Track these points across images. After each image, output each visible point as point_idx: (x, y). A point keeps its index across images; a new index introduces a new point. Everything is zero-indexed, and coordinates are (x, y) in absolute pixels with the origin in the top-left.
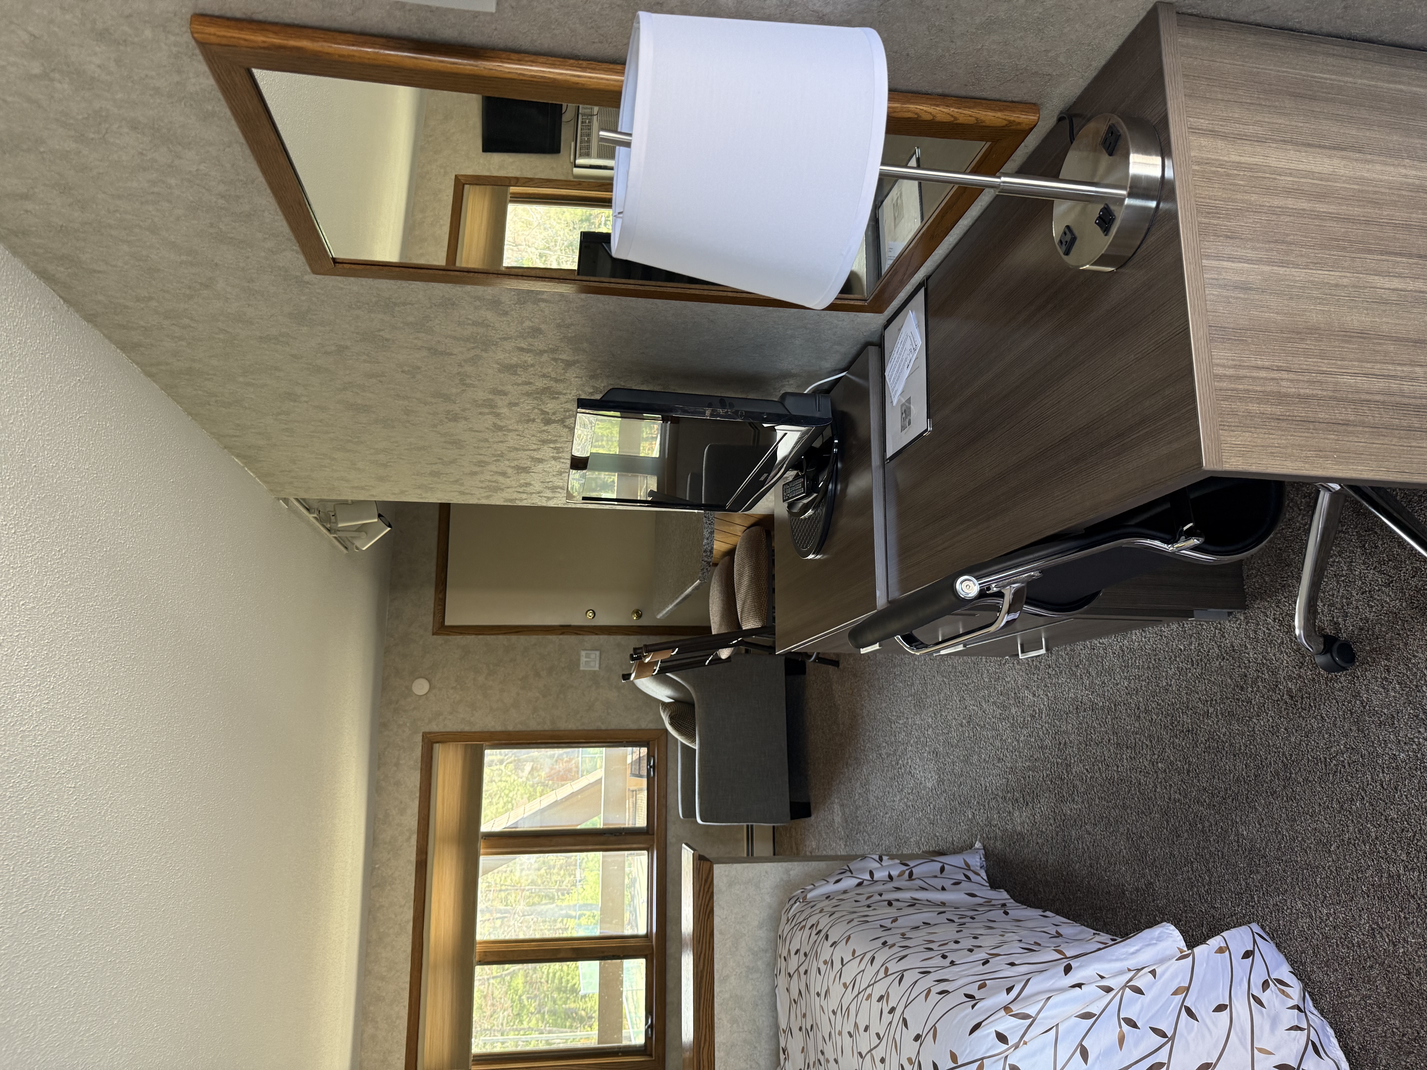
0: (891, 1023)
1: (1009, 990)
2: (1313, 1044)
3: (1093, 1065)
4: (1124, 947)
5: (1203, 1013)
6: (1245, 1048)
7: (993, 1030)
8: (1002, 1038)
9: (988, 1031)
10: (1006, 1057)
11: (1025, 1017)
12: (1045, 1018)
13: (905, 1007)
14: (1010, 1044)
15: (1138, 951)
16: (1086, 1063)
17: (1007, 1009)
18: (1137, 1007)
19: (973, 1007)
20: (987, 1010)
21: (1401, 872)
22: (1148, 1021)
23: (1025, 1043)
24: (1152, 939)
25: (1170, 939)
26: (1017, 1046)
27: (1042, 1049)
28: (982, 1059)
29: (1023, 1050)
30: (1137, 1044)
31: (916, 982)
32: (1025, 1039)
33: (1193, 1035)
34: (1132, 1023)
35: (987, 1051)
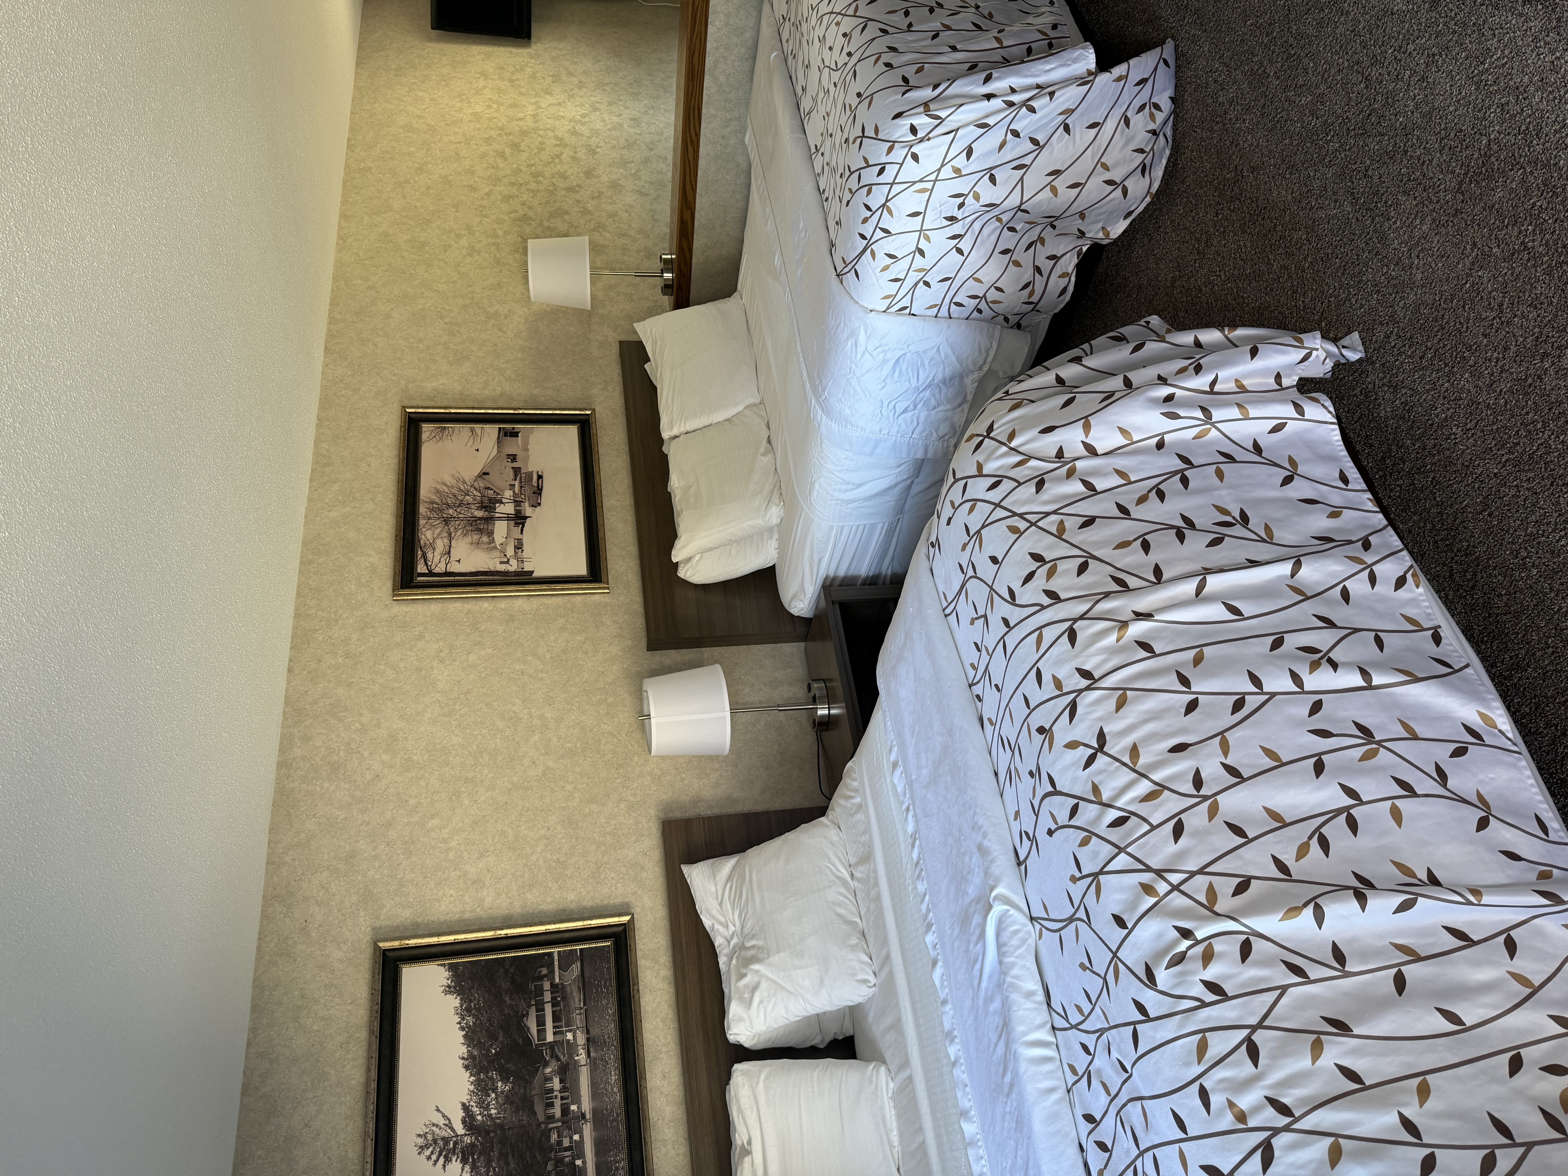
0: (846, 64)
1: (935, 87)
2: (1145, 166)
3: (972, 162)
4: (1042, 64)
5: (1077, 129)
6: (1093, 161)
7: (909, 122)
8: (913, 130)
9: (905, 123)
10: (911, 147)
11: (937, 117)
12: (951, 121)
13: (859, 61)
14: (918, 136)
15: (1052, 69)
16: (968, 160)
17: (926, 105)
18: (1025, 122)
19: (903, 94)
20: (912, 102)
21: (1272, 74)
22: (1030, 132)
23: (929, 139)
24: (1069, 60)
25: (1084, 62)
26: (921, 140)
27: (940, 146)
28: (895, 142)
29: (925, 144)
30: (1013, 149)
31: (873, 39)
32: (930, 135)
33: (1060, 145)
34: (1016, 134)
35: (899, 137)
